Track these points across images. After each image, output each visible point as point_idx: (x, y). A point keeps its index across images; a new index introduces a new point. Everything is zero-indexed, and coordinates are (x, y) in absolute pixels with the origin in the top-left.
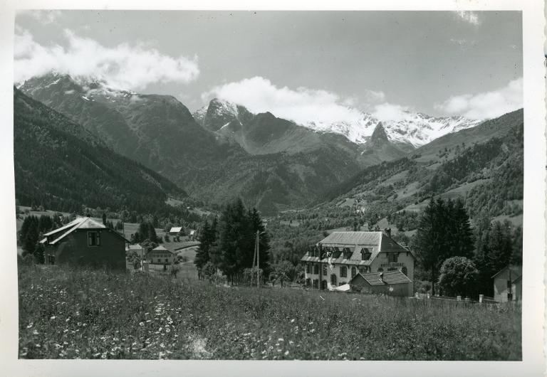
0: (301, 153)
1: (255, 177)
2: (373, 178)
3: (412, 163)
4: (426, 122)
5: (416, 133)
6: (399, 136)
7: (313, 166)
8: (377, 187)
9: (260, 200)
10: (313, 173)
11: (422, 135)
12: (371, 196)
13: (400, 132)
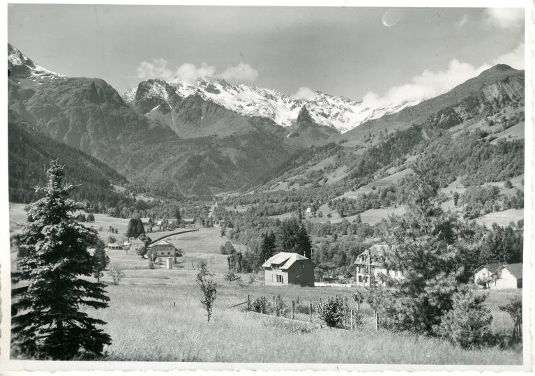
0: (231, 136)
1: (189, 161)
2: (304, 163)
3: (340, 148)
4: (347, 105)
5: (339, 116)
6: (323, 118)
7: (243, 149)
8: (308, 171)
9: (194, 184)
10: (244, 156)
11: (344, 119)
12: (302, 179)
13: (323, 115)
